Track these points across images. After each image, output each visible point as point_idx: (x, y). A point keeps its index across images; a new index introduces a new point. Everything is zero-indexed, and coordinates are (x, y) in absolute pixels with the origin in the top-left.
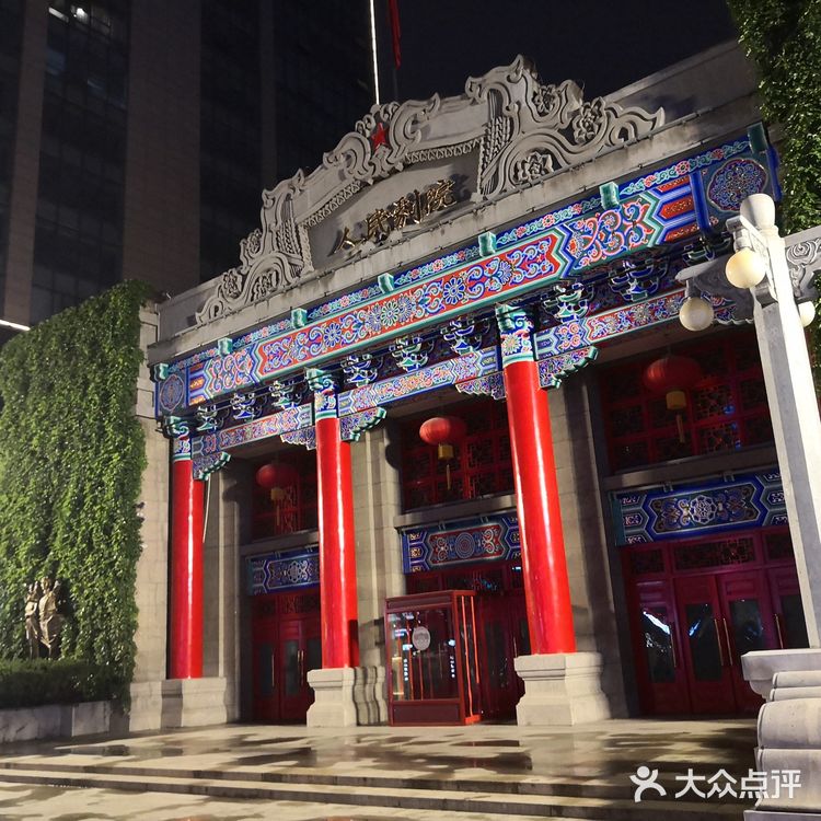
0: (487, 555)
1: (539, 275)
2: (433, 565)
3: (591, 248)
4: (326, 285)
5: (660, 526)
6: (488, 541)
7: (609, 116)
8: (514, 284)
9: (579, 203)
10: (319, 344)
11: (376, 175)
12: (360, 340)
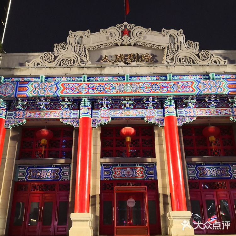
0: (137, 177)
1: (188, 91)
2: (114, 178)
3: (206, 89)
4: (101, 71)
5: (200, 175)
6: (138, 172)
7: (211, 56)
8: (179, 91)
9: (201, 75)
10: (93, 90)
11: (123, 43)
12: (113, 93)
